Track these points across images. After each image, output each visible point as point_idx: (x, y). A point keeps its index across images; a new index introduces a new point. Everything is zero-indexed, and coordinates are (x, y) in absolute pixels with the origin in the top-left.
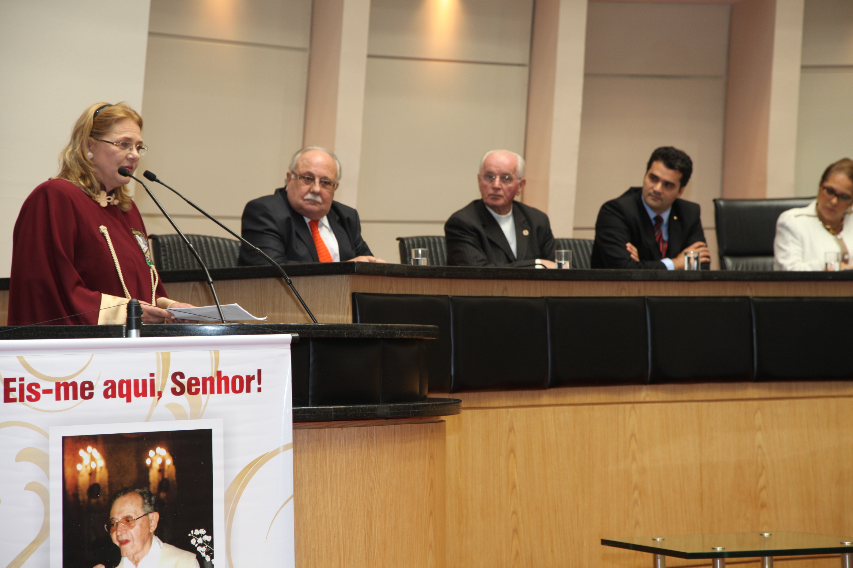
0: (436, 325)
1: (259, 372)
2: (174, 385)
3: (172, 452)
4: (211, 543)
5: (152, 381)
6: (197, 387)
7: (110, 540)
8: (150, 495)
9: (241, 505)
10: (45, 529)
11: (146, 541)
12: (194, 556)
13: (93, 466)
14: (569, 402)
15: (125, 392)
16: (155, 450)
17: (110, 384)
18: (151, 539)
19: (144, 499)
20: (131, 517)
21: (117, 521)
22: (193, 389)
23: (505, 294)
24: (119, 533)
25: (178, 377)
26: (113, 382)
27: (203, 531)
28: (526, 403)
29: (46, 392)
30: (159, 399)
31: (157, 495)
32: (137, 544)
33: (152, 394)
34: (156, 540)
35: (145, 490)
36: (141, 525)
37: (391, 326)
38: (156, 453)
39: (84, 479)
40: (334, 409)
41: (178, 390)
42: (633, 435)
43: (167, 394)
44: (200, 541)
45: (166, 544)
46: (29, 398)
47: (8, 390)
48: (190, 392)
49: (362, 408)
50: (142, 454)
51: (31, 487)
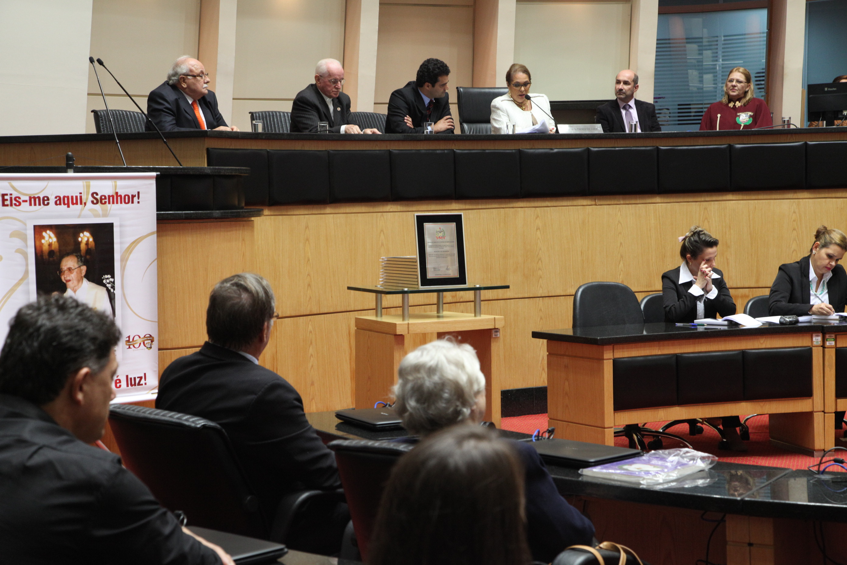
0: (249, 167)
1: (139, 193)
2: (92, 199)
3: (93, 235)
4: (114, 283)
5: (81, 197)
6: (105, 200)
7: (61, 280)
8: (81, 256)
9: (129, 263)
10: (27, 272)
11: (80, 280)
12: (105, 289)
13: (51, 241)
14: (343, 212)
15: (66, 202)
16: (83, 233)
17: (58, 198)
18: (83, 280)
19: (78, 259)
20: (71, 268)
21: (64, 270)
22: (103, 201)
23: (303, 149)
24: (65, 276)
25: (95, 195)
26: (60, 197)
27: (109, 276)
28: (316, 212)
29: (24, 201)
30: (85, 206)
31: (85, 257)
32: (75, 282)
33: (81, 203)
34: (85, 280)
35: (79, 254)
36: (77, 272)
37: (218, 168)
38: (84, 235)
39: (46, 248)
40: (184, 213)
41: (95, 202)
42: (382, 231)
43: (89, 204)
44: (108, 281)
45: (90, 283)
46: (15, 205)
47: (4, 200)
48: (101, 203)
49: (200, 213)
50: (77, 235)
51: (18, 251)
